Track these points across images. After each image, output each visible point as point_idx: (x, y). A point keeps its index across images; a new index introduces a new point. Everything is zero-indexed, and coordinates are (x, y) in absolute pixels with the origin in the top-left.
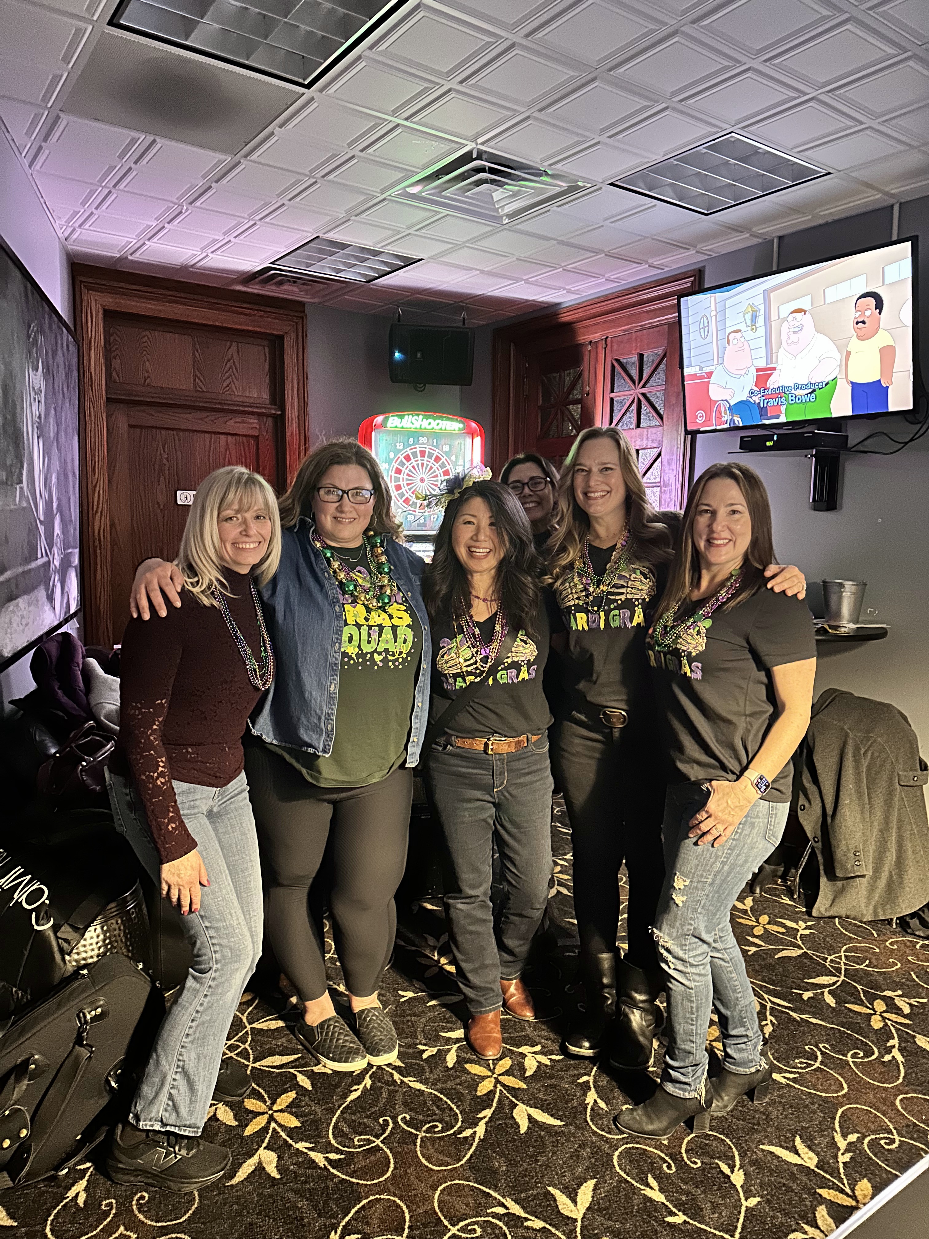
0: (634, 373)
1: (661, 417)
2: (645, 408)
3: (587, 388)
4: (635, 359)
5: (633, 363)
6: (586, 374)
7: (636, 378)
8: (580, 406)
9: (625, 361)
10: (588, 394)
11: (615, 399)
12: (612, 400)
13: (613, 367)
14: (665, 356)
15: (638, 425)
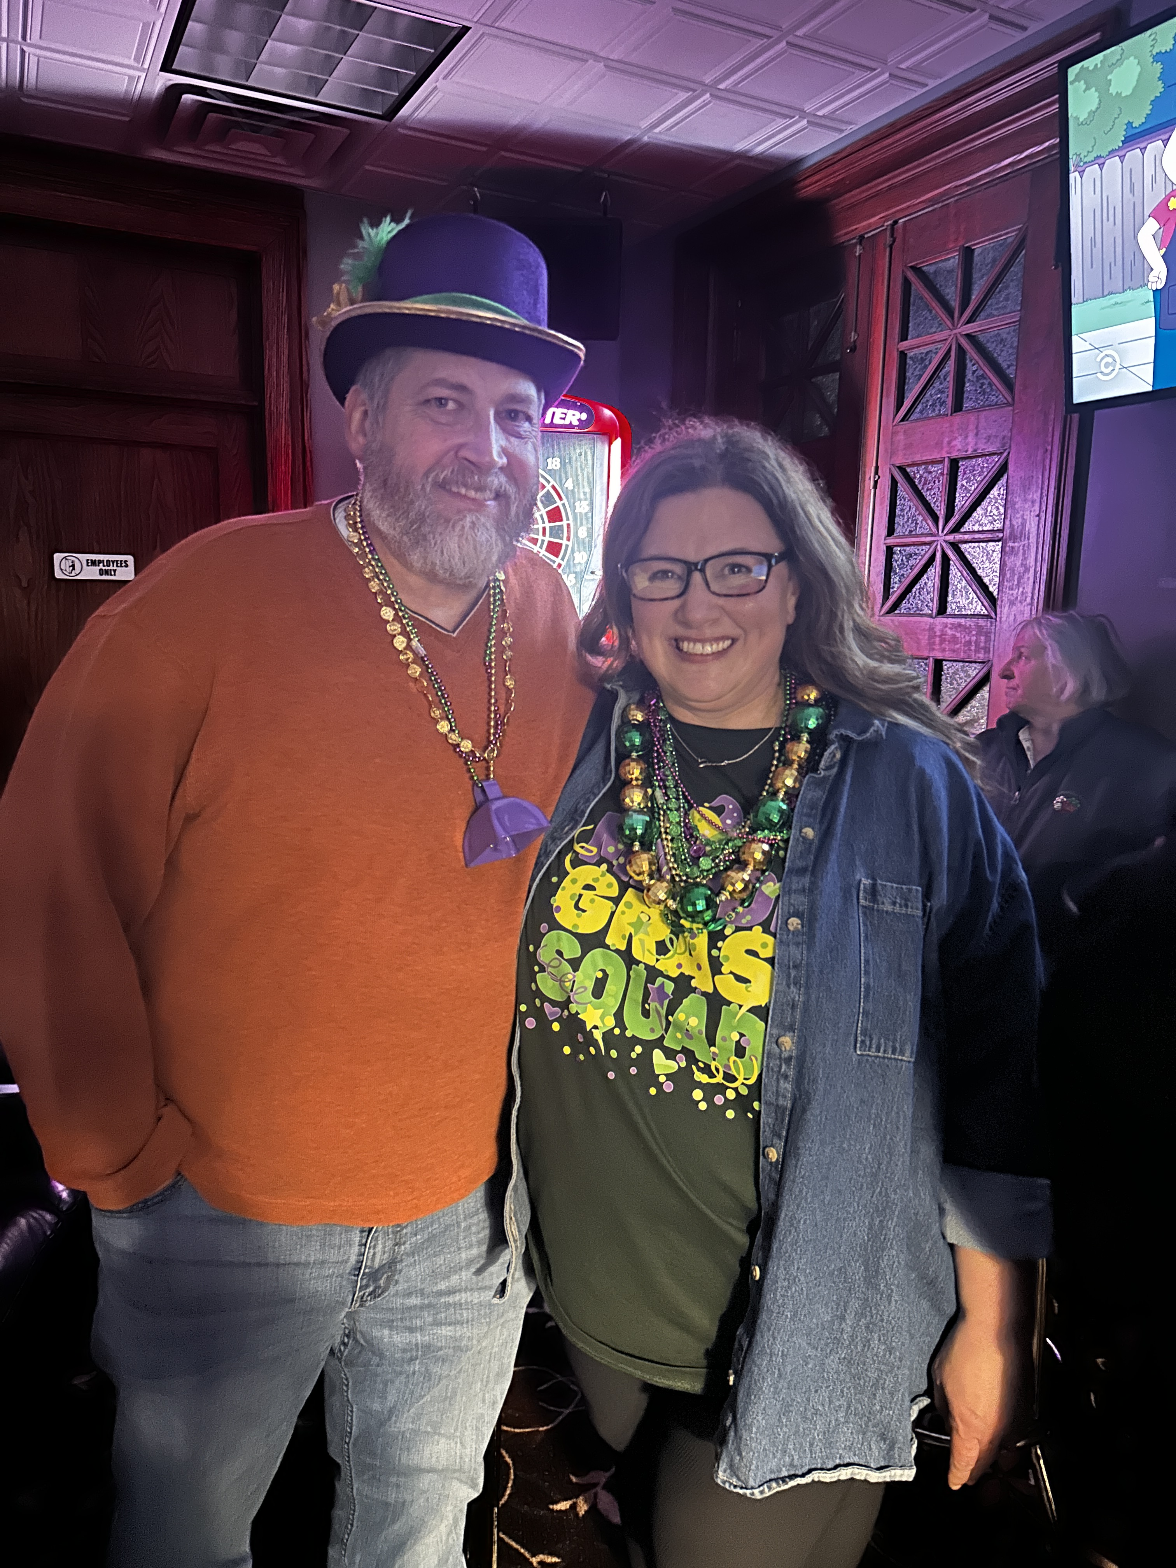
0: (952, 294)
1: (1009, 385)
2: (975, 365)
3: (853, 336)
4: (953, 260)
5: (950, 272)
6: (852, 306)
7: (955, 304)
8: (837, 376)
9: (932, 269)
10: (854, 349)
11: (910, 354)
12: (903, 355)
13: (907, 284)
14: (1020, 245)
15: (958, 407)
